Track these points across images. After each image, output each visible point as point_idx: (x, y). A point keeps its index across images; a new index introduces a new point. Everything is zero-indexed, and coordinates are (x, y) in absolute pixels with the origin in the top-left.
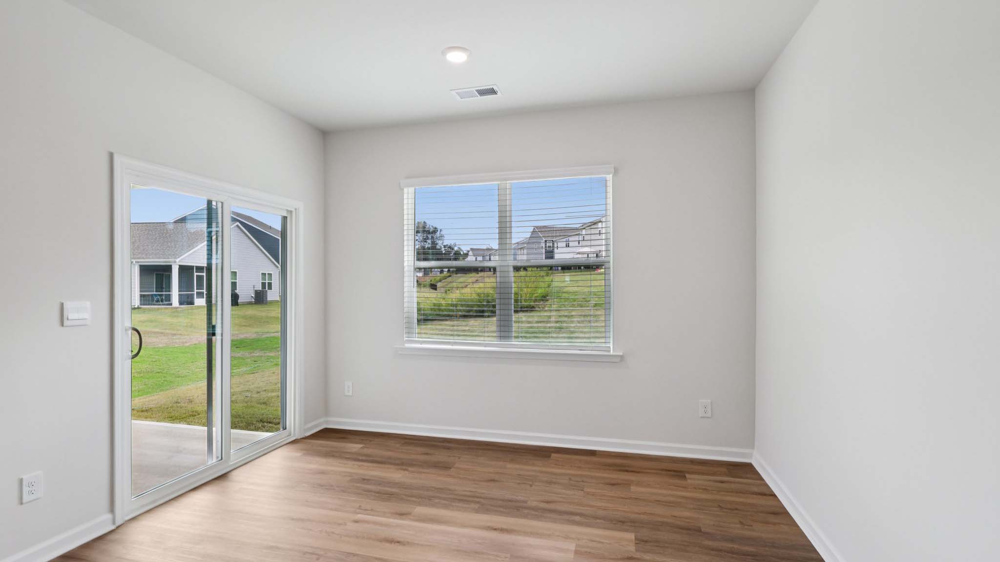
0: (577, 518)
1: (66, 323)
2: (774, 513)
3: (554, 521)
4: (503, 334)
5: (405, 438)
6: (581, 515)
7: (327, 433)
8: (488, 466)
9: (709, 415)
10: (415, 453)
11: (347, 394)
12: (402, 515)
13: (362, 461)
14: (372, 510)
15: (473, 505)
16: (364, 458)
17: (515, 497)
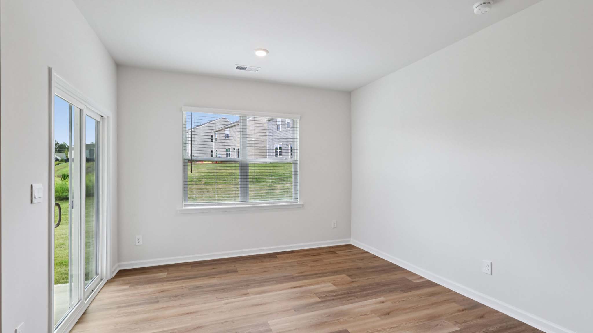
0: (319, 275)
1: (34, 201)
2: (375, 257)
3: (313, 278)
4: (243, 198)
5: (190, 264)
6: (320, 274)
7: (122, 274)
8: (257, 267)
9: (336, 227)
10: (206, 270)
11: (137, 244)
12: (245, 295)
13: (178, 280)
14: (226, 297)
15: (272, 282)
16: (179, 278)
17: (284, 275)
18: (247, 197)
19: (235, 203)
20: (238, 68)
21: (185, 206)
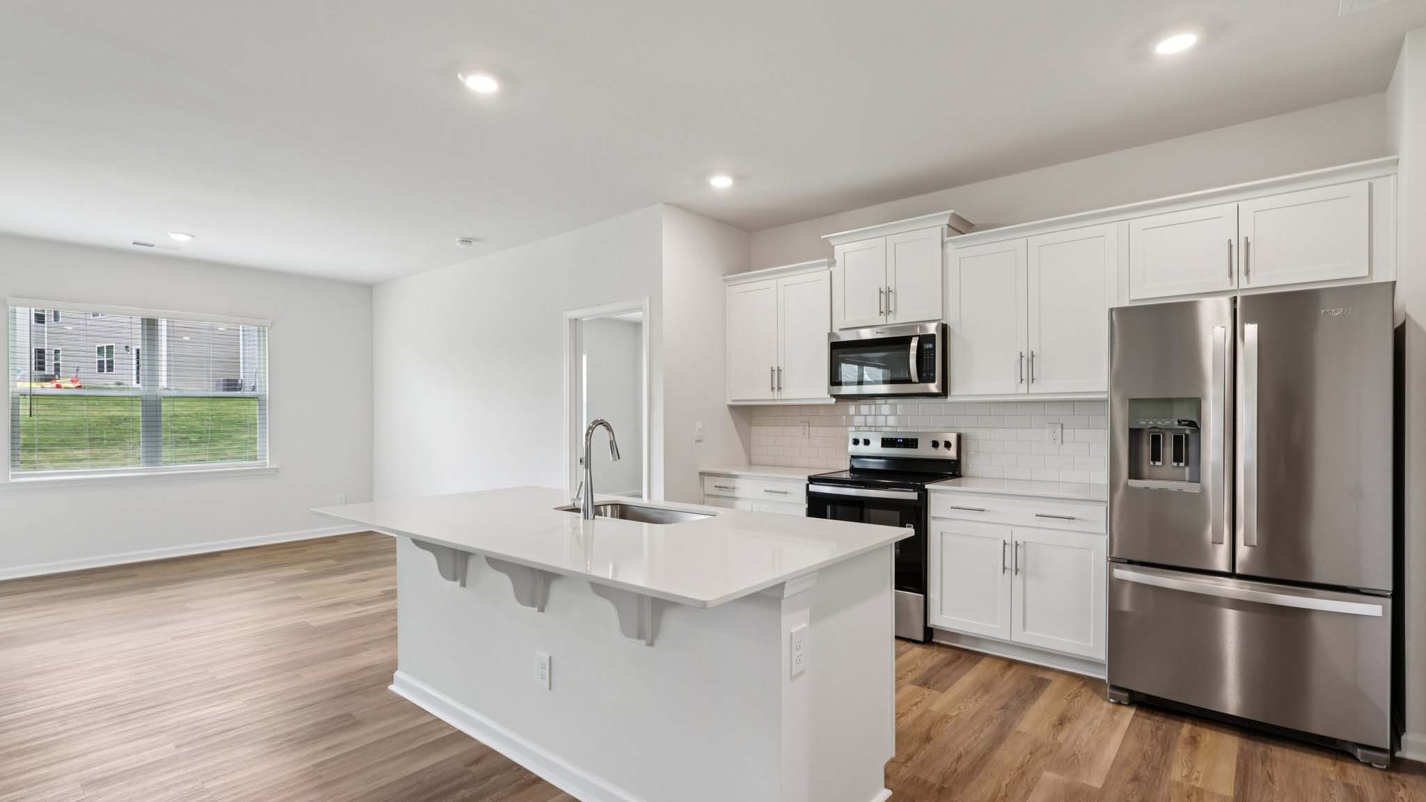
18: (159, 459)
19: (134, 469)
20: (135, 243)
21: (13, 476)
